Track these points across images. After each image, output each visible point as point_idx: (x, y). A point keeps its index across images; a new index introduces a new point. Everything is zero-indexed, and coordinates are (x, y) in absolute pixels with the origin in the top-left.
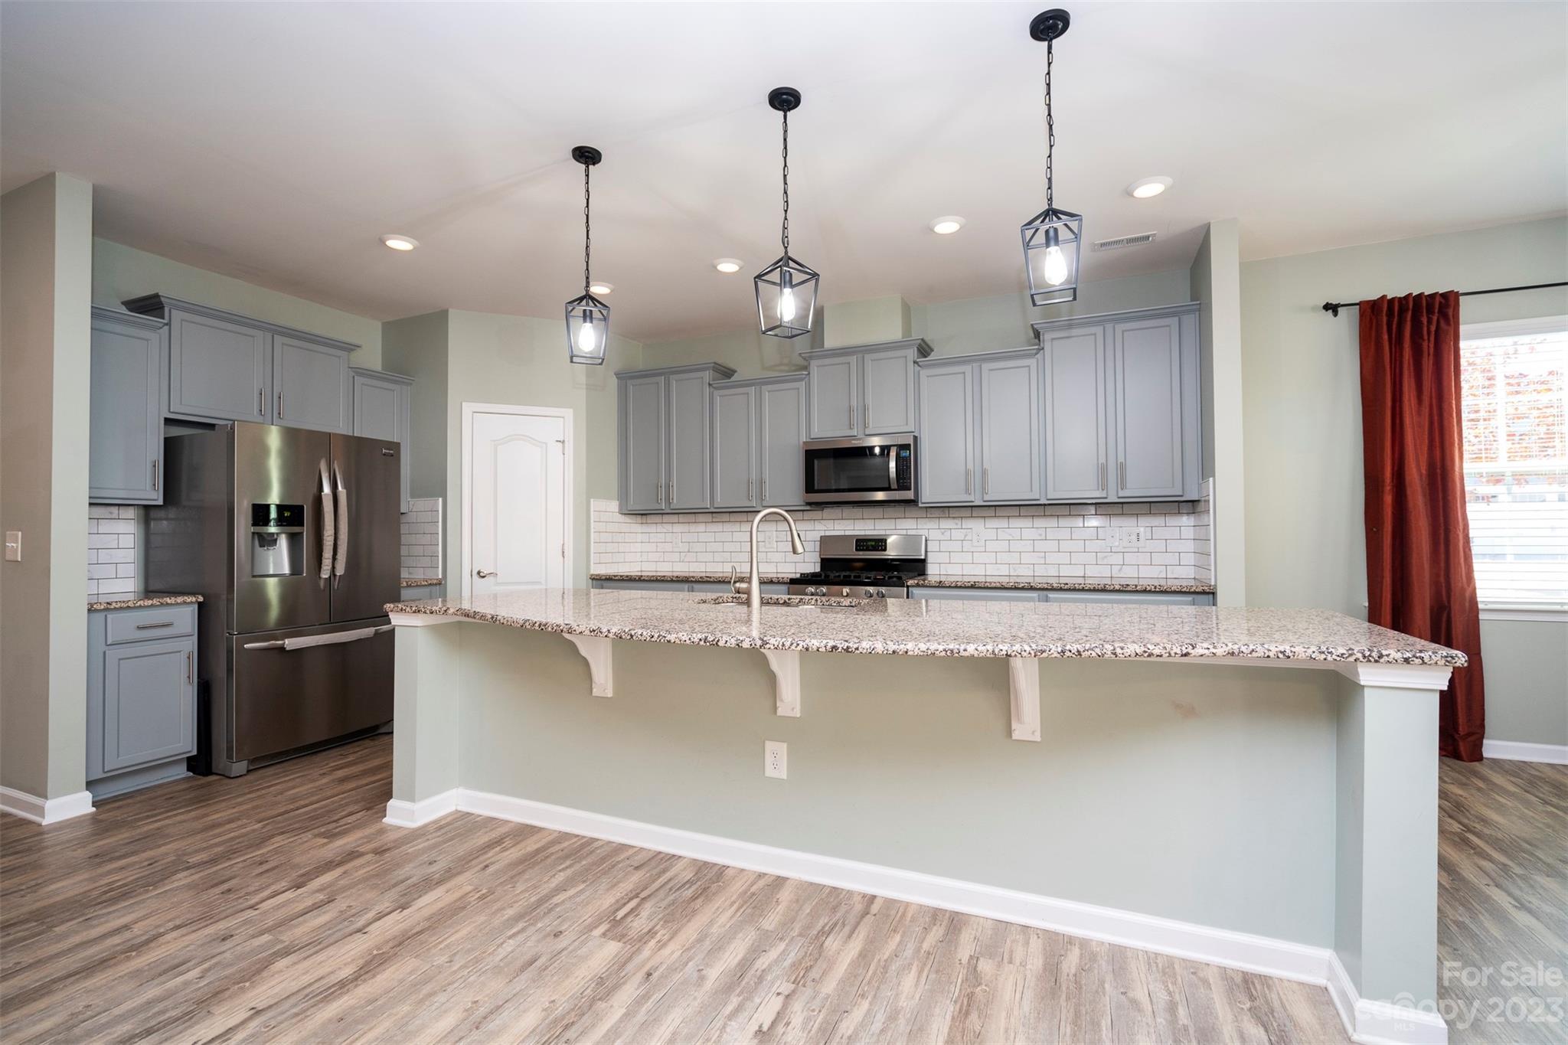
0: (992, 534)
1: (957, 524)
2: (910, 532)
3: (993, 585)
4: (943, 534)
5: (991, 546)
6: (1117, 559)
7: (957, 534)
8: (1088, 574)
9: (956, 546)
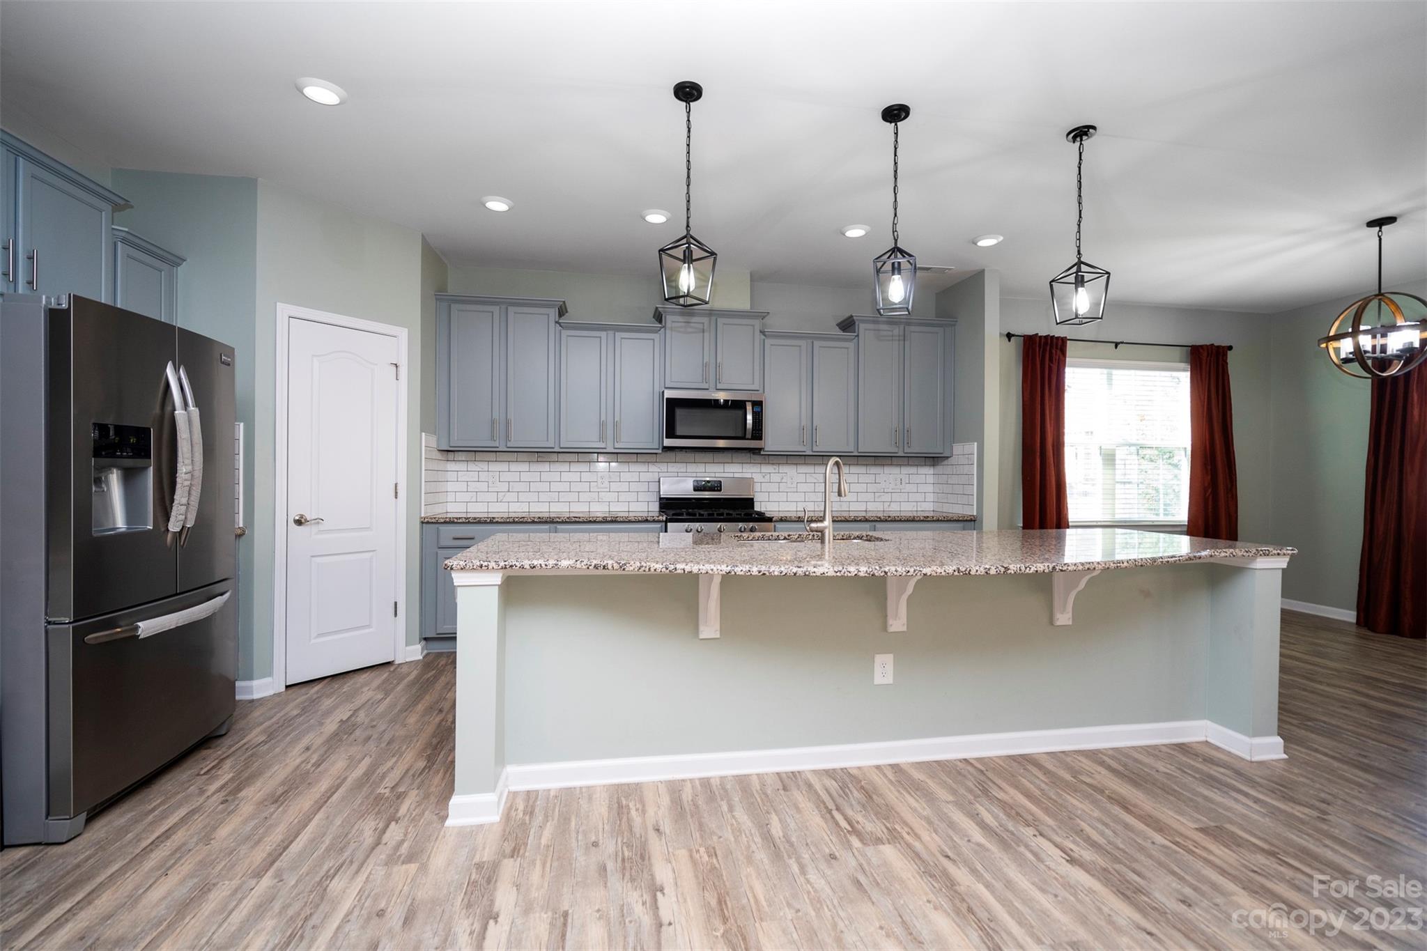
0: (802, 478)
1: (775, 469)
2: (736, 475)
3: (840, 519)
4: (764, 477)
5: (802, 487)
6: (887, 498)
7: (776, 478)
8: (869, 508)
9: (774, 487)
